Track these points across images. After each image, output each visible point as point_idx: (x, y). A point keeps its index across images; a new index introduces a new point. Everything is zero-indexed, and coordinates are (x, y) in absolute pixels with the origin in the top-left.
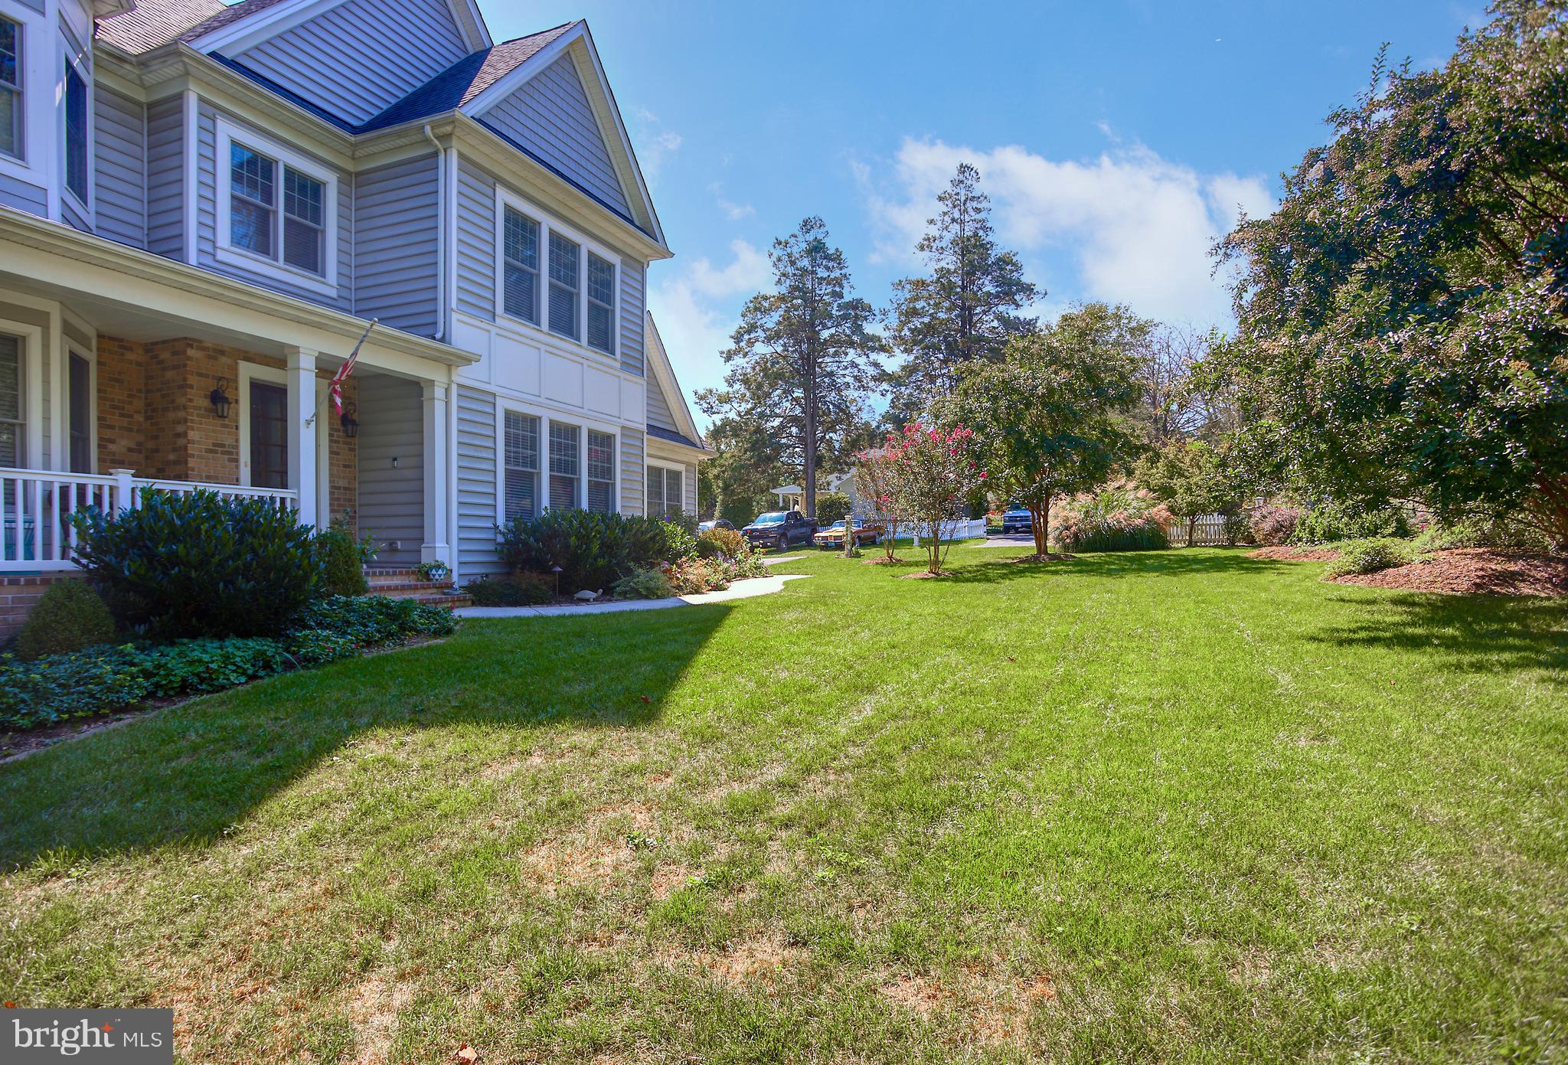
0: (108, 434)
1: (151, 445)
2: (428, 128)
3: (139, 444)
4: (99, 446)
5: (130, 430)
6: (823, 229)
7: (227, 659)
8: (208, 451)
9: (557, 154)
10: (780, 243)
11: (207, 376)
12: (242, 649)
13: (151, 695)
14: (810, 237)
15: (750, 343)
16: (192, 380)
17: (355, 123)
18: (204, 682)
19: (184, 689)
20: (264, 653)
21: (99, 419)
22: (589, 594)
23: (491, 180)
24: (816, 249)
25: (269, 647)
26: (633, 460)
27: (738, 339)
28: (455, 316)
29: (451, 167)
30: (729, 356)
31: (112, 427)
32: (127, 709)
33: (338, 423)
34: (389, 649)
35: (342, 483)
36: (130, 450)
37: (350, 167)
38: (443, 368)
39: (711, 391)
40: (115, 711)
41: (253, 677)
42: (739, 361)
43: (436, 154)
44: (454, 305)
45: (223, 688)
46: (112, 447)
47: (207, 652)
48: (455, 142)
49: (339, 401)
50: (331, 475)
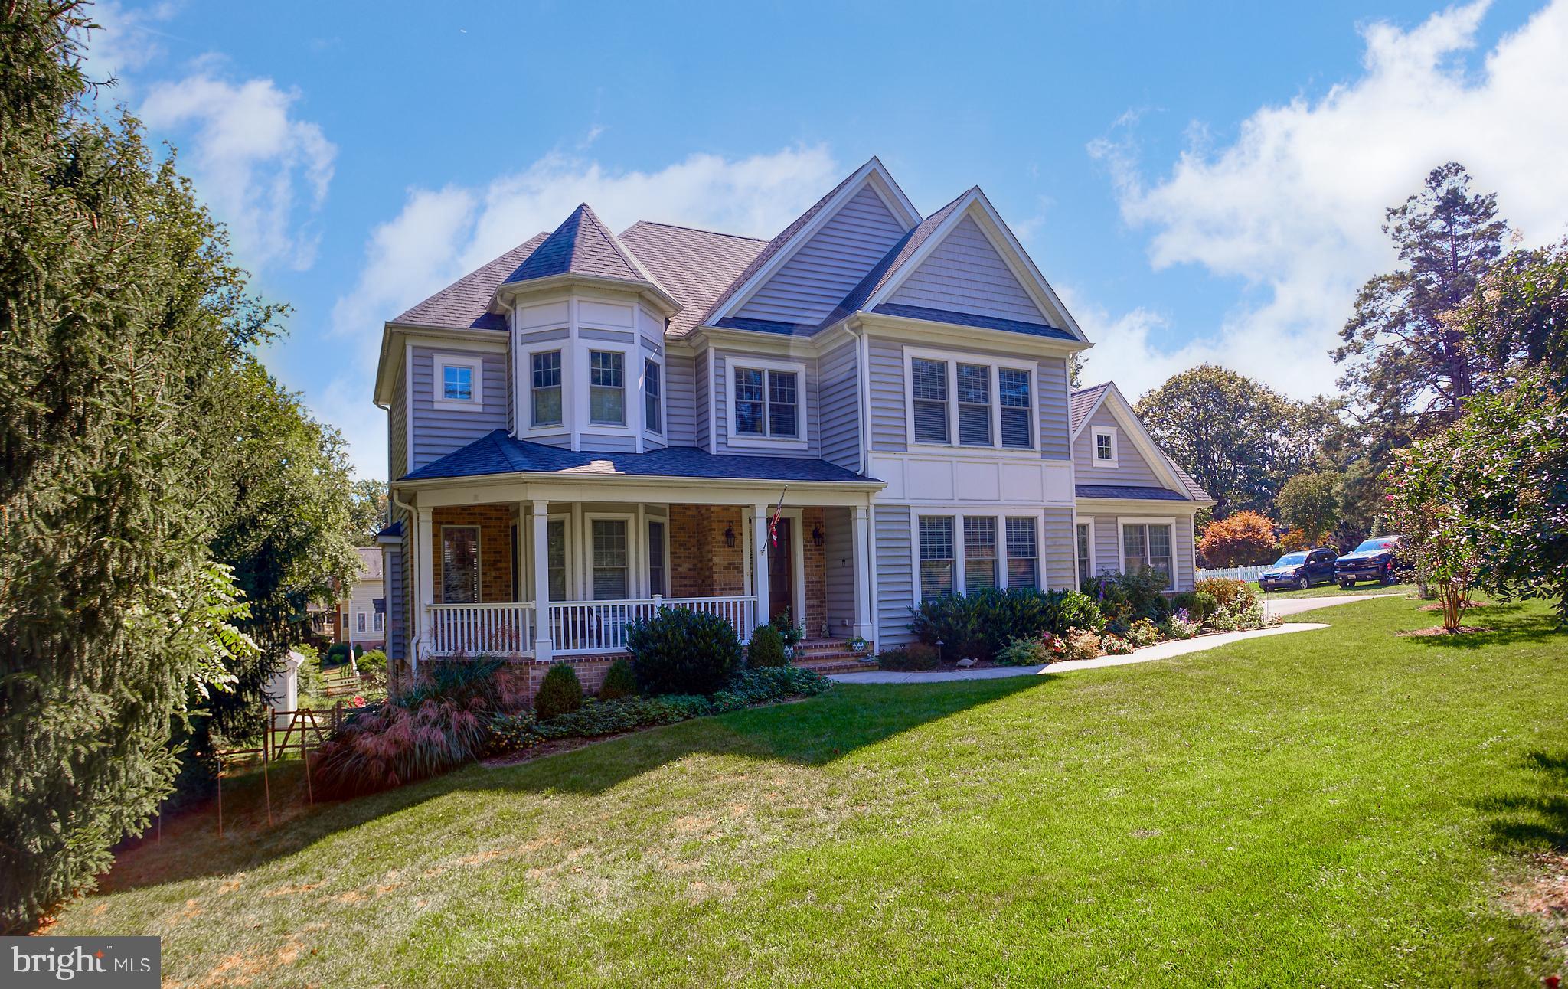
0: (677, 561)
1: (699, 565)
2: (846, 326)
3: (694, 565)
4: (672, 569)
5: (689, 557)
6: (1461, 175)
7: (675, 707)
8: (725, 568)
9: (961, 300)
10: (1395, 212)
11: (722, 521)
12: (684, 701)
13: (639, 724)
14: (1442, 192)
15: (1369, 335)
16: (715, 525)
17: (815, 323)
18: (663, 719)
19: (654, 722)
20: (694, 704)
21: (672, 553)
22: (967, 662)
23: (898, 345)
24: (1452, 204)
25: (698, 700)
26: (1061, 534)
27: (1348, 333)
28: (870, 456)
29: (864, 347)
30: (1341, 355)
31: (680, 557)
32: (626, 730)
33: (810, 536)
34: (771, 704)
35: (814, 579)
36: (690, 570)
37: (814, 355)
38: (864, 497)
39: (1320, 398)
40: (622, 731)
41: (688, 718)
42: (1351, 358)
43: (854, 341)
44: (869, 448)
45: (670, 723)
46: (680, 569)
47: (666, 703)
48: (864, 330)
49: (775, 538)
50: (806, 574)
